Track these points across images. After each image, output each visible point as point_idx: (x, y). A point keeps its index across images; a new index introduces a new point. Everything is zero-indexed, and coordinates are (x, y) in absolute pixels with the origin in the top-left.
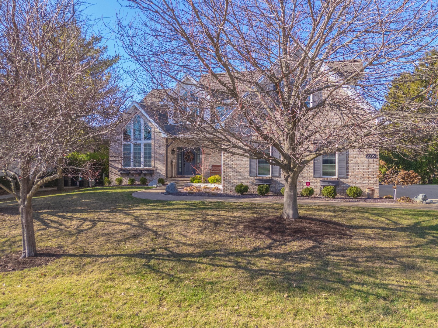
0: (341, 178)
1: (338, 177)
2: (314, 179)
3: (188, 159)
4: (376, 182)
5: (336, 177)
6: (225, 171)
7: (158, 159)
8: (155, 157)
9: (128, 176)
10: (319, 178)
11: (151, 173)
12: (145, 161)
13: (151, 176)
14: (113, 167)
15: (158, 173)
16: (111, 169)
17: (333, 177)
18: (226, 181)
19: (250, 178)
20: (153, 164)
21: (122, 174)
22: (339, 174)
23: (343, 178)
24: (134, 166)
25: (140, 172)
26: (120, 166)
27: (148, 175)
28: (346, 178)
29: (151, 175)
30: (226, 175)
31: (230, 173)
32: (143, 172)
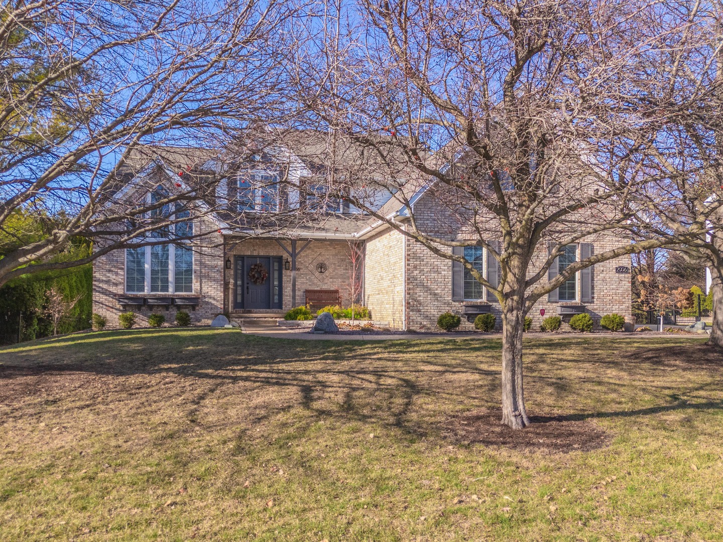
0: (585, 303)
1: (582, 301)
2: (549, 304)
3: (258, 278)
4: (628, 307)
5: (578, 299)
6: (411, 291)
7: (208, 277)
8: (201, 272)
9: (139, 310)
10: (556, 302)
11: (195, 302)
12: (177, 280)
13: (194, 309)
14: (103, 293)
15: (208, 303)
16: (96, 296)
17: (573, 301)
18: (412, 311)
19: (453, 303)
20: (195, 285)
21: (124, 306)
22: (582, 296)
23: (588, 302)
24: (152, 291)
25: (170, 302)
26: (120, 290)
27: (186, 306)
28: (591, 303)
29: (194, 307)
30: (413, 299)
31: (420, 296)
32: (179, 302)
